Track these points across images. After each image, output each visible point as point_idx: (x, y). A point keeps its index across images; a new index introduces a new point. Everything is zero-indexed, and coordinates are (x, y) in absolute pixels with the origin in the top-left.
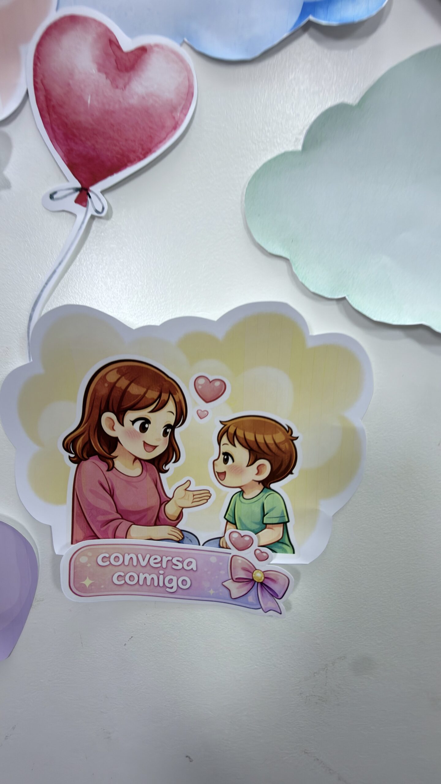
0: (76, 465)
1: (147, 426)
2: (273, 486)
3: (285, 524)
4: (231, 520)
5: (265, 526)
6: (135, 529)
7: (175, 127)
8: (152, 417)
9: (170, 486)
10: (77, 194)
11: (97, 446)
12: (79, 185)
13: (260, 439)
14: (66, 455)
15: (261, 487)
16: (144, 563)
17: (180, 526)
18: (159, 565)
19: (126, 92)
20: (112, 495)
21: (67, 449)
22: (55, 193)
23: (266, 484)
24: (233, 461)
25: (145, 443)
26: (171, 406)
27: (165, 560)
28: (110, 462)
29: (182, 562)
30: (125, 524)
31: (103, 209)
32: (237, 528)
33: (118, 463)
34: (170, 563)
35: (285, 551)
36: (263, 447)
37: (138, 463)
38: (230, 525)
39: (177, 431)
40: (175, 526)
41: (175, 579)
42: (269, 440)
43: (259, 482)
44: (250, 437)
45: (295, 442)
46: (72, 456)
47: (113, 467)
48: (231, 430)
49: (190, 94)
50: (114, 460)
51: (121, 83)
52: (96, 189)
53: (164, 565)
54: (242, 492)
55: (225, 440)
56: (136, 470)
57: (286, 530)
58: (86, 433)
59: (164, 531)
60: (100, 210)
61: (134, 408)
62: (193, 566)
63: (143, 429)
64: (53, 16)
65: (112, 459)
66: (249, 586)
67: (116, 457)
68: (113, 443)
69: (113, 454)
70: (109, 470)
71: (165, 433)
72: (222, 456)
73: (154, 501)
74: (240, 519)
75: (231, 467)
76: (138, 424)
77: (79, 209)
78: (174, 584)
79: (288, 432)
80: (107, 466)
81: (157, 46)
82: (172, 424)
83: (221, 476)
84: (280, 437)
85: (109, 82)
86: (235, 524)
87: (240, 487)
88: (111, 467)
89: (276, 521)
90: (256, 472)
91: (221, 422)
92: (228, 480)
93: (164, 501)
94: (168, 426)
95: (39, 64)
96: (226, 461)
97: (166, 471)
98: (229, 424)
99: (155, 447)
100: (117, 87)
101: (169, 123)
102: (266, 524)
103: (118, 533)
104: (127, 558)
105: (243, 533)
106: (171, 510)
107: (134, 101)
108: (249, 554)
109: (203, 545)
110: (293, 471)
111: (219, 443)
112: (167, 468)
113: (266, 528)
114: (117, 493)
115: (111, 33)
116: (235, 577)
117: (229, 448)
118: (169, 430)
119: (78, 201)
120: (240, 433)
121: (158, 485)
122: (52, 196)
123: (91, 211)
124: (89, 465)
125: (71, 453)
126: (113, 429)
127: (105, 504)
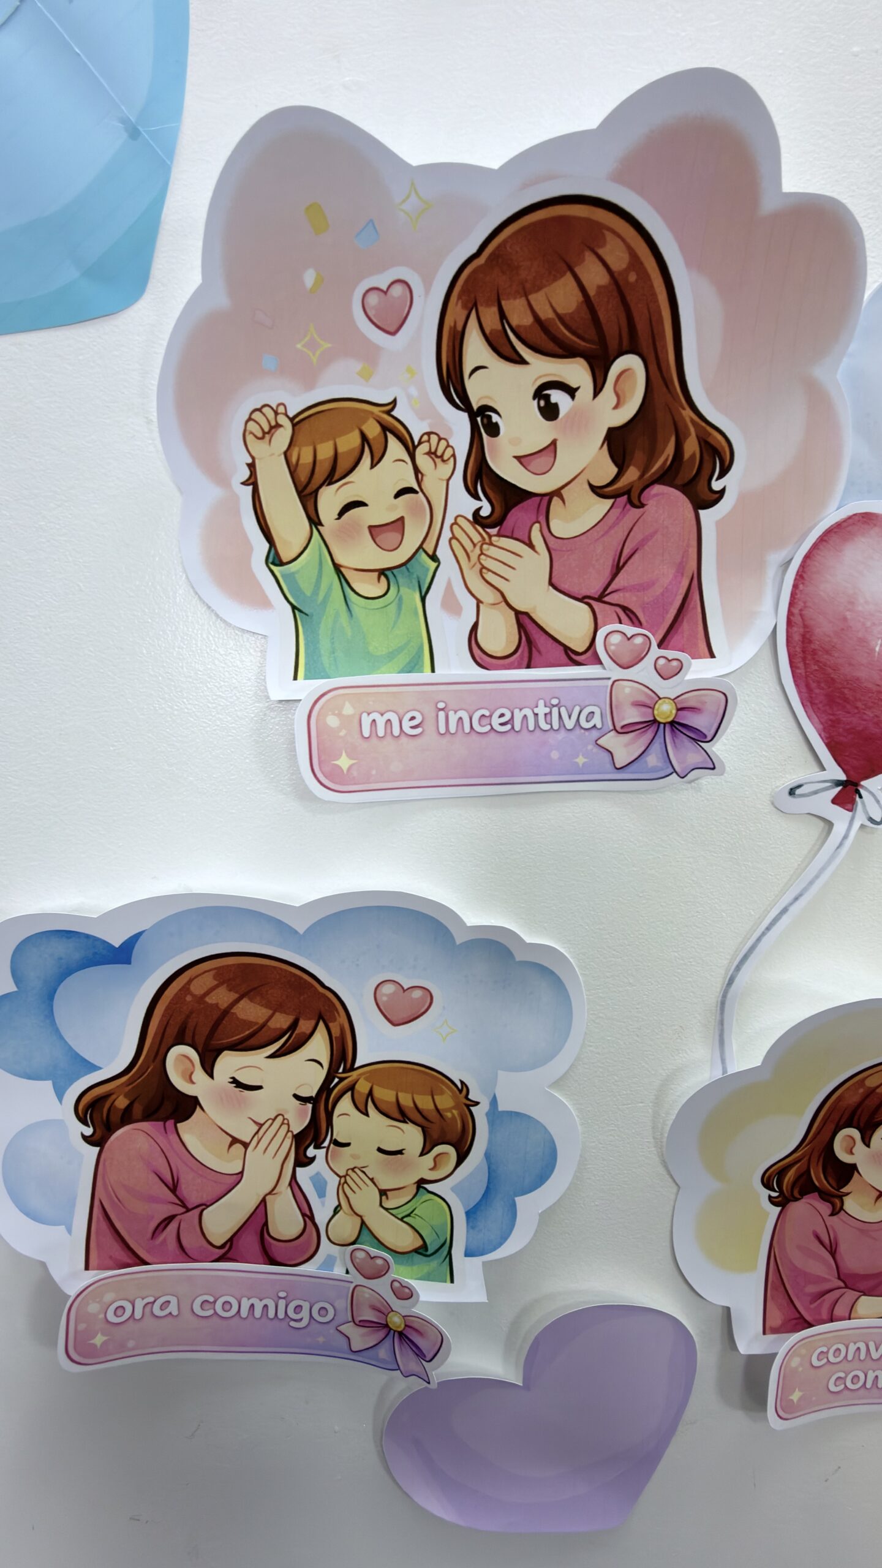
0: (779, 1209)
6: (865, 1303)
11: (818, 1177)
14: (765, 1193)
16: (875, 1355)
20: (833, 1252)
21: (767, 1183)
22: (800, 786)
28: (837, 1202)
30: (850, 1295)
33: (850, 1204)
46: (775, 1194)
47: (842, 1208)
50: (844, 1198)
52: (872, 784)
58: (806, 1158)
60: (876, 819)
64: (832, 518)
65: (841, 1197)
67: (847, 1194)
68: (848, 1172)
69: (844, 1190)
70: (832, 1214)
80: (831, 1208)
88: (838, 1210)
95: (801, 587)
103: (839, 1311)
104: (852, 1349)
114: (843, 1248)
119: (836, 800)
122: (792, 792)
123: (860, 819)
124: (801, 1207)
125: (774, 1190)
126: (851, 1153)
127: (820, 1267)
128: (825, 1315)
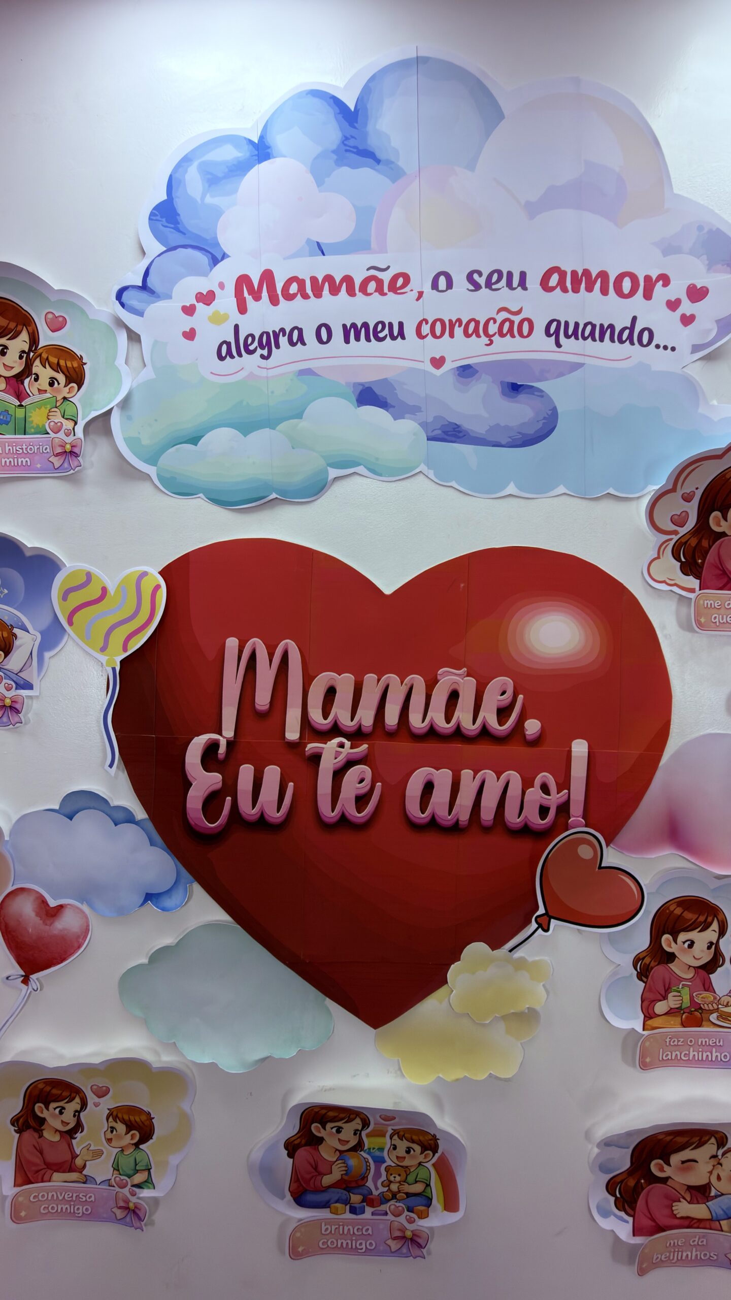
0: (18, 1135)
1: (63, 1111)
2: (141, 1146)
3: (149, 1170)
4: (116, 1168)
5: (137, 1171)
6: (56, 1176)
7: (79, 947)
8: (66, 1106)
9: (78, 1148)
10: (23, 978)
11: (32, 1122)
12: (24, 974)
13: (132, 1118)
14: (12, 1128)
15: (134, 1147)
16: (61, 1198)
17: (85, 1172)
18: (71, 1199)
19: (51, 927)
20: (41, 1152)
21: (13, 1124)
22: (10, 977)
23: (137, 1145)
24: (116, 1131)
25: (62, 1121)
26: (77, 1100)
27: (75, 1195)
28: (40, 1132)
29: (86, 1196)
30: (49, 1172)
31: (37, 989)
32: (120, 1174)
33: (46, 1134)
34: (78, 1197)
35: (149, 1188)
36: (133, 1122)
37: (58, 1134)
38: (116, 1172)
39: (82, 1114)
40: (81, 1172)
41: (81, 1207)
42: (138, 1119)
43: (133, 1144)
44: (126, 1117)
45: (153, 1120)
46: (16, 1129)
48: (115, 1113)
49: (86, 931)
51: (48, 922)
52: (33, 977)
53: (74, 1198)
54: (122, 1151)
55: (111, 1119)
56: (57, 1138)
57: (149, 1174)
58: (25, 1115)
59: (74, 1176)
60: (36, 989)
61: (55, 1101)
62: (93, 1199)
63: (61, 1113)
64: (10, 889)
65: (42, 1130)
66: (127, 1211)
67: (44, 1130)
68: (43, 1121)
69: (42, 1128)
70: (39, 1137)
71: (74, 1116)
72: (109, 1129)
73: (68, 1157)
74: (121, 1167)
75: (115, 1135)
76: (58, 1110)
77: (24, 986)
78: (80, 1211)
79: (148, 1114)
80: (38, 1135)
81: (69, 905)
82: (79, 1110)
83: (109, 1141)
84: (144, 1118)
85: (41, 922)
86: (118, 1170)
87: (121, 1148)
88: (41, 1136)
89: (143, 1168)
90: (130, 1138)
91: (108, 1109)
92: (114, 1143)
93: (74, 1156)
94: (76, 1111)
96: (112, 1132)
97: (76, 1138)
98: (113, 1110)
99: (68, 1124)
100: (46, 925)
101: (76, 945)
102: (138, 1170)
103: (46, 1177)
104: (50, 1195)
105: (123, 1177)
106: (79, 1162)
107: (56, 932)
108: (126, 1191)
109: (99, 1185)
110: (153, 1138)
111: (108, 1122)
112: (76, 1136)
113: (137, 1173)
114: (45, 1152)
115: (43, 897)
116: (118, 1206)
117: (113, 1124)
118: (77, 1114)
119: (23, 982)
120: (120, 1115)
121: (70, 1146)
122: (7, 978)
123: (30, 989)
124: (27, 1135)
125: (16, 1127)
126: (42, 1113)
127: (37, 1160)
128: (40, 1179)
